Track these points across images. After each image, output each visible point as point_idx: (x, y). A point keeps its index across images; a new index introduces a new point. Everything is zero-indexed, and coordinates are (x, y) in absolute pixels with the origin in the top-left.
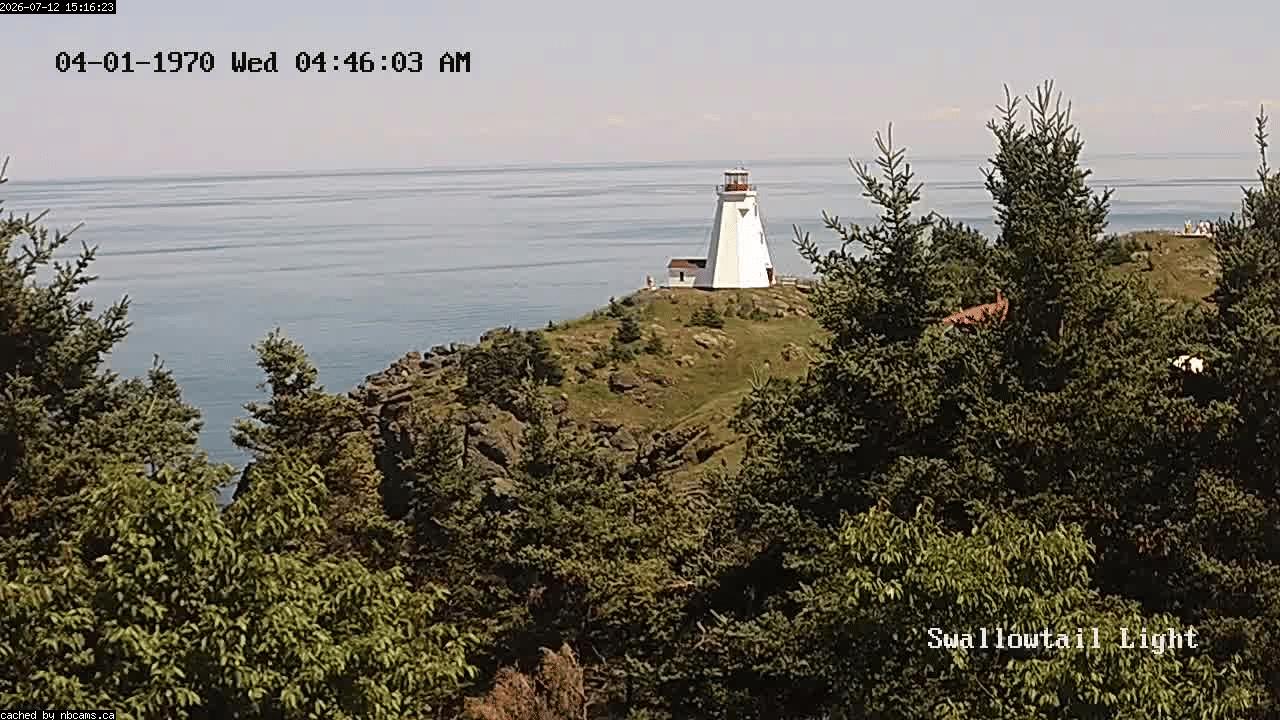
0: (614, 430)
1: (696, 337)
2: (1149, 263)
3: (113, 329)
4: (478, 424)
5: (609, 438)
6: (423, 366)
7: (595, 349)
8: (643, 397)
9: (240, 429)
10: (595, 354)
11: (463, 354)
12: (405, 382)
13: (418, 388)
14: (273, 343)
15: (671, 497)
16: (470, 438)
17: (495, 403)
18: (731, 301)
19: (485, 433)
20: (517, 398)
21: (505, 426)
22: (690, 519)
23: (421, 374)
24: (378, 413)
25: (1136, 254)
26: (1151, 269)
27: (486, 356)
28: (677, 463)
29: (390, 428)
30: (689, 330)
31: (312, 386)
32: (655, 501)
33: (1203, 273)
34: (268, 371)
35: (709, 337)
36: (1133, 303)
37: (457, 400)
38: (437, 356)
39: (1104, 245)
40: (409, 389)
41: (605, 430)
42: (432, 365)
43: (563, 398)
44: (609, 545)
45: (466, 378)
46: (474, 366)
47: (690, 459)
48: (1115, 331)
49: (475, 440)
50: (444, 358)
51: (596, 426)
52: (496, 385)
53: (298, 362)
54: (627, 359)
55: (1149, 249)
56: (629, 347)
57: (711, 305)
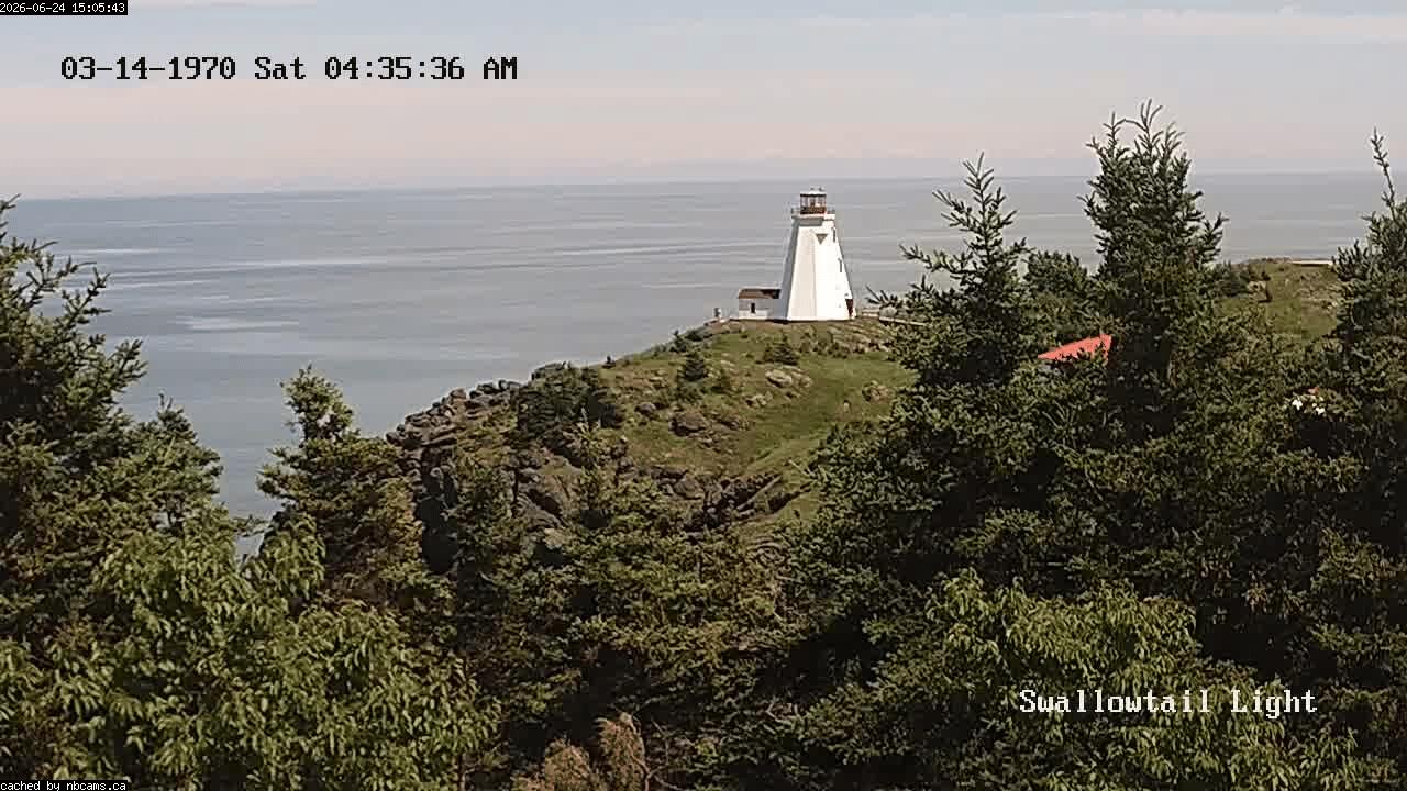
0: (678, 477)
1: (768, 374)
2: (1267, 294)
3: (126, 368)
4: (530, 470)
5: (672, 485)
6: (469, 405)
7: (658, 387)
8: (710, 440)
9: (268, 475)
10: (658, 393)
11: (512, 392)
12: (448, 423)
13: (463, 430)
14: (304, 380)
15: (739, 551)
16: (520, 485)
17: (548, 447)
18: (807, 334)
19: (536, 479)
20: (572, 441)
21: (559, 472)
22: (762, 574)
23: (466, 414)
24: (419, 458)
25: (1252, 284)
26: (1268, 301)
27: (538, 394)
28: (748, 512)
29: (433, 474)
30: (762, 366)
31: (347, 429)
32: (723, 555)
33: (1326, 305)
34: (299, 412)
35: (782, 374)
36: (1249, 338)
37: (505, 444)
38: (484, 395)
39: (1216, 275)
40: (454, 431)
41: (668, 477)
42: (477, 405)
43: (622, 441)
44: (673, 602)
45: (516, 420)
46: (525, 406)
47: (761, 509)
48: (1228, 369)
49: (525, 488)
50: (491, 397)
51: (658, 474)
52: (549, 427)
53: (332, 402)
54: (692, 398)
55: (1267, 279)
56: (694, 385)
57: (785, 339)
